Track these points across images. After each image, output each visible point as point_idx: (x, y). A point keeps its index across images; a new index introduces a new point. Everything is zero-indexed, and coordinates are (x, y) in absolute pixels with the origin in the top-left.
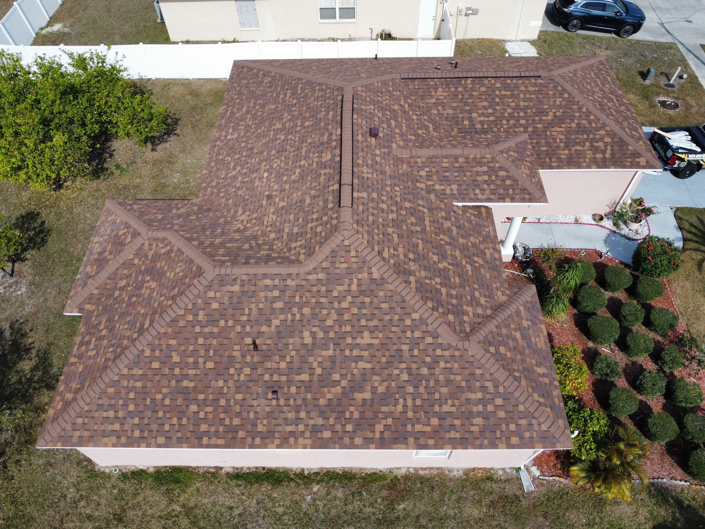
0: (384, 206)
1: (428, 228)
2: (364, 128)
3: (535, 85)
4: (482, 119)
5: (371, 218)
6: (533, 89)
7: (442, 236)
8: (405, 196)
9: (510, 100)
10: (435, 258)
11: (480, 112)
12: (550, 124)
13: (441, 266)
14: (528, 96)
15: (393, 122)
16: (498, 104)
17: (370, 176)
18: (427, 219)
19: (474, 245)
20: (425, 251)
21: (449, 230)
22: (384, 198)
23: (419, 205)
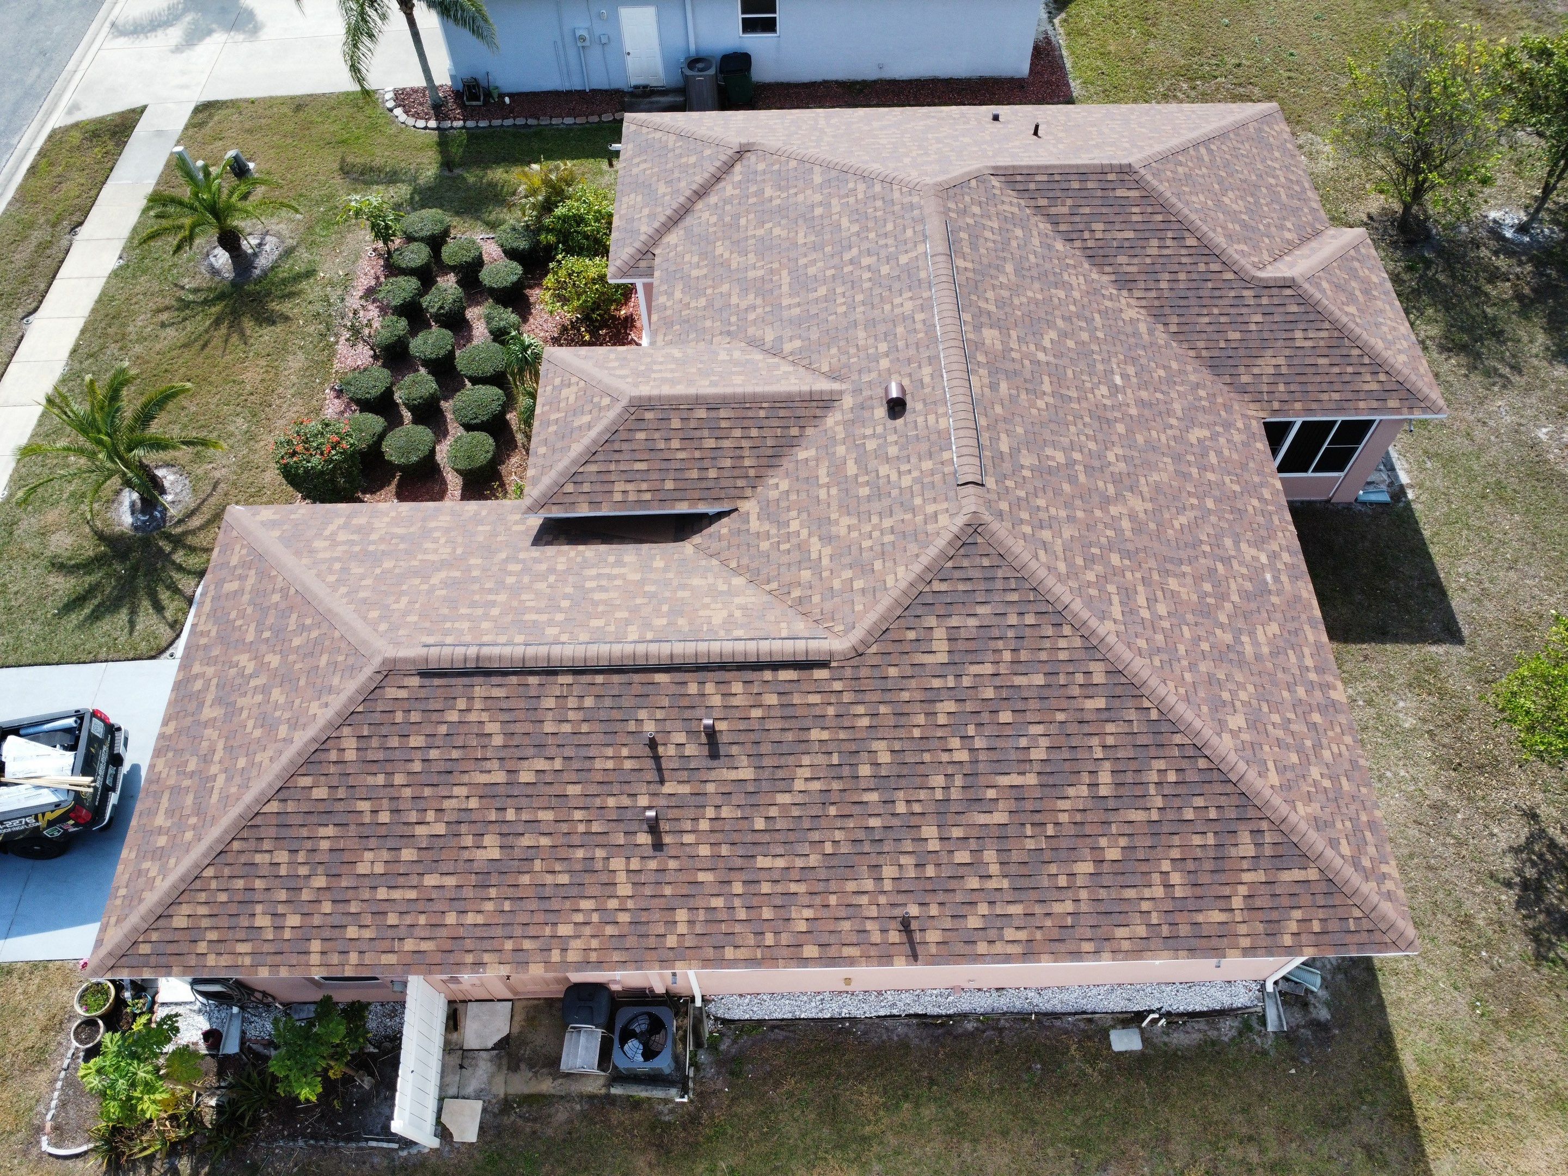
0: (865, 261)
1: (785, 273)
2: (919, 406)
3: (446, 633)
4: (616, 571)
5: (890, 227)
6: (457, 625)
7: (760, 273)
8: (825, 305)
9: (528, 604)
10: (777, 231)
11: (618, 582)
12: (445, 564)
13: (768, 226)
14: (480, 612)
15: (851, 469)
16: (567, 596)
17: (897, 301)
18: (785, 288)
19: (701, 293)
20: (792, 235)
21: (745, 291)
22: (867, 275)
23: (799, 305)
